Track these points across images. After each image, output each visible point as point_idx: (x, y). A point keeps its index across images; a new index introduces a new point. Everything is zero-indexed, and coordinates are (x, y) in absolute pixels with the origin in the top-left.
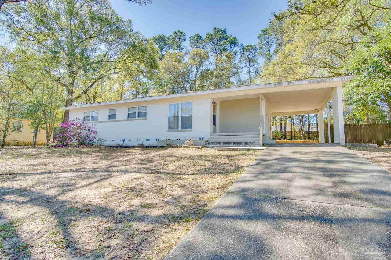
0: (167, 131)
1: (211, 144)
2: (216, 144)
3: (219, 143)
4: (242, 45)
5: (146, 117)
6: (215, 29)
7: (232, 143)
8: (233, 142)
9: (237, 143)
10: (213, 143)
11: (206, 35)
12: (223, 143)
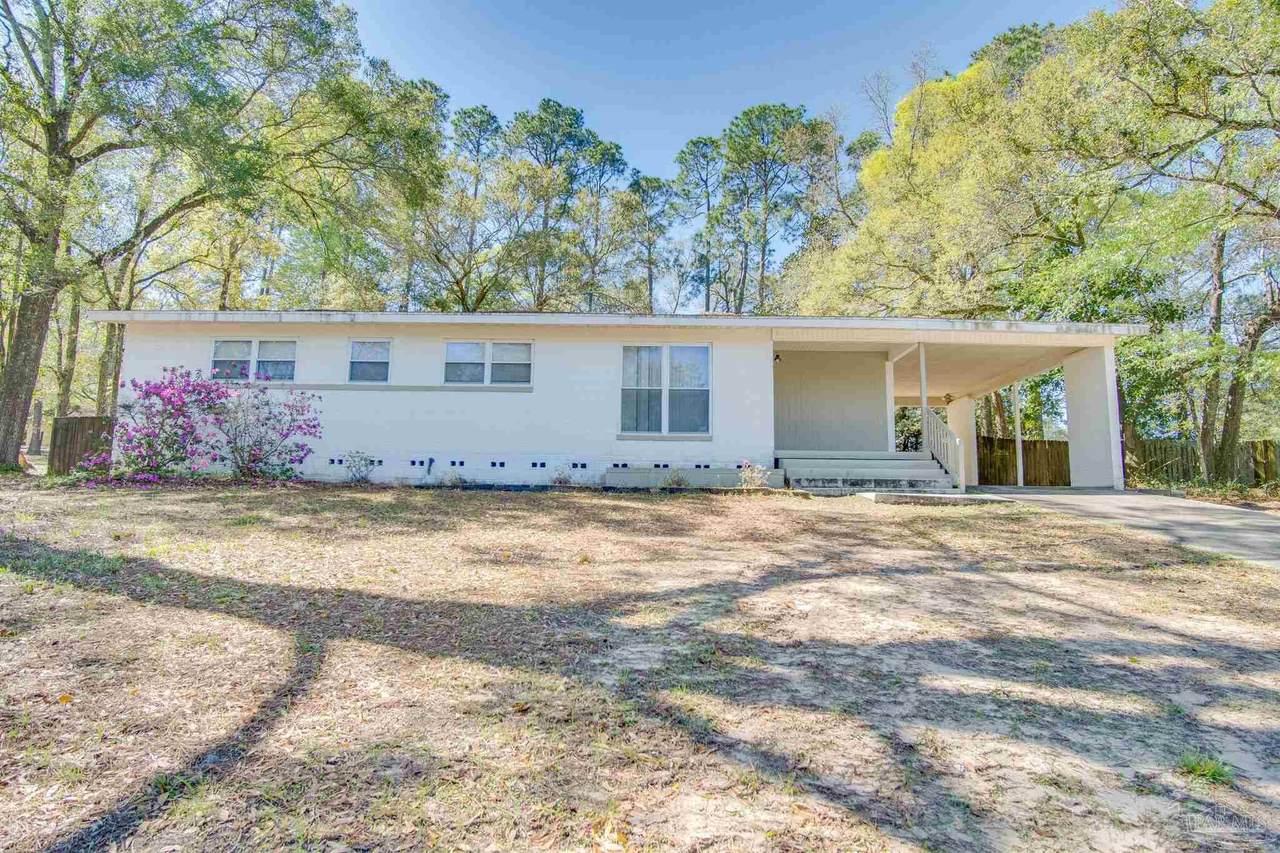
0: (618, 436)
1: (805, 484)
2: (820, 484)
3: (831, 481)
4: (638, 172)
5: (529, 381)
6: (546, 105)
7: (870, 481)
8: (875, 480)
9: (886, 481)
10: (811, 481)
11: (512, 117)
12: (845, 481)
